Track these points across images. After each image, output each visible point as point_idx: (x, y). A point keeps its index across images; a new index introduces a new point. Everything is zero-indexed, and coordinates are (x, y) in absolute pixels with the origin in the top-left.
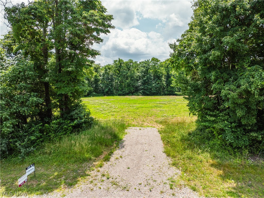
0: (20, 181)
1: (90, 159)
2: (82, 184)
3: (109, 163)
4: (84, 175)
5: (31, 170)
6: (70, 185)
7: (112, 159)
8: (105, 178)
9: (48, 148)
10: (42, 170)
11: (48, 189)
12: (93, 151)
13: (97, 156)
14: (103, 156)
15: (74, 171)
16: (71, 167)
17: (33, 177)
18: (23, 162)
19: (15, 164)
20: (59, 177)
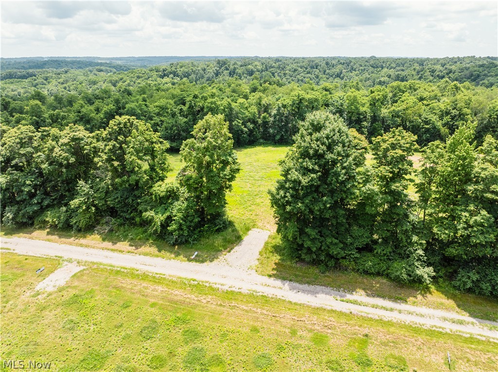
0: (193, 257)
1: (222, 250)
2: (216, 261)
3: (229, 254)
4: (217, 258)
5: (196, 253)
6: (211, 261)
7: (232, 252)
8: (225, 261)
9: (204, 241)
10: (200, 253)
11: (203, 262)
12: (223, 246)
13: (225, 249)
14: (227, 250)
15: (213, 255)
16: (212, 253)
17: (197, 256)
18: (192, 248)
19: (188, 248)
20: (207, 257)
